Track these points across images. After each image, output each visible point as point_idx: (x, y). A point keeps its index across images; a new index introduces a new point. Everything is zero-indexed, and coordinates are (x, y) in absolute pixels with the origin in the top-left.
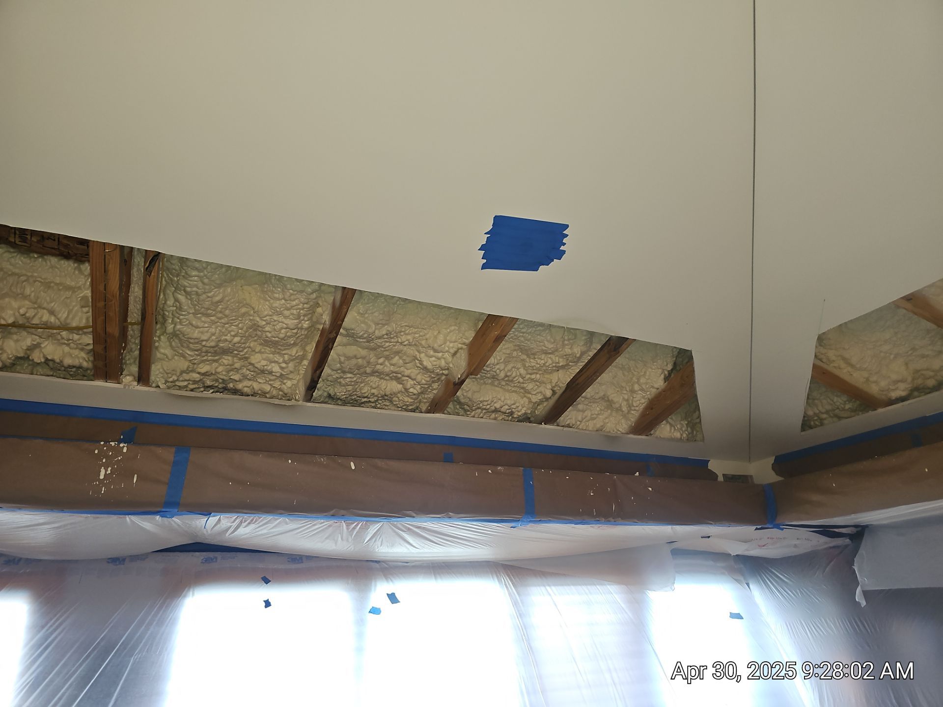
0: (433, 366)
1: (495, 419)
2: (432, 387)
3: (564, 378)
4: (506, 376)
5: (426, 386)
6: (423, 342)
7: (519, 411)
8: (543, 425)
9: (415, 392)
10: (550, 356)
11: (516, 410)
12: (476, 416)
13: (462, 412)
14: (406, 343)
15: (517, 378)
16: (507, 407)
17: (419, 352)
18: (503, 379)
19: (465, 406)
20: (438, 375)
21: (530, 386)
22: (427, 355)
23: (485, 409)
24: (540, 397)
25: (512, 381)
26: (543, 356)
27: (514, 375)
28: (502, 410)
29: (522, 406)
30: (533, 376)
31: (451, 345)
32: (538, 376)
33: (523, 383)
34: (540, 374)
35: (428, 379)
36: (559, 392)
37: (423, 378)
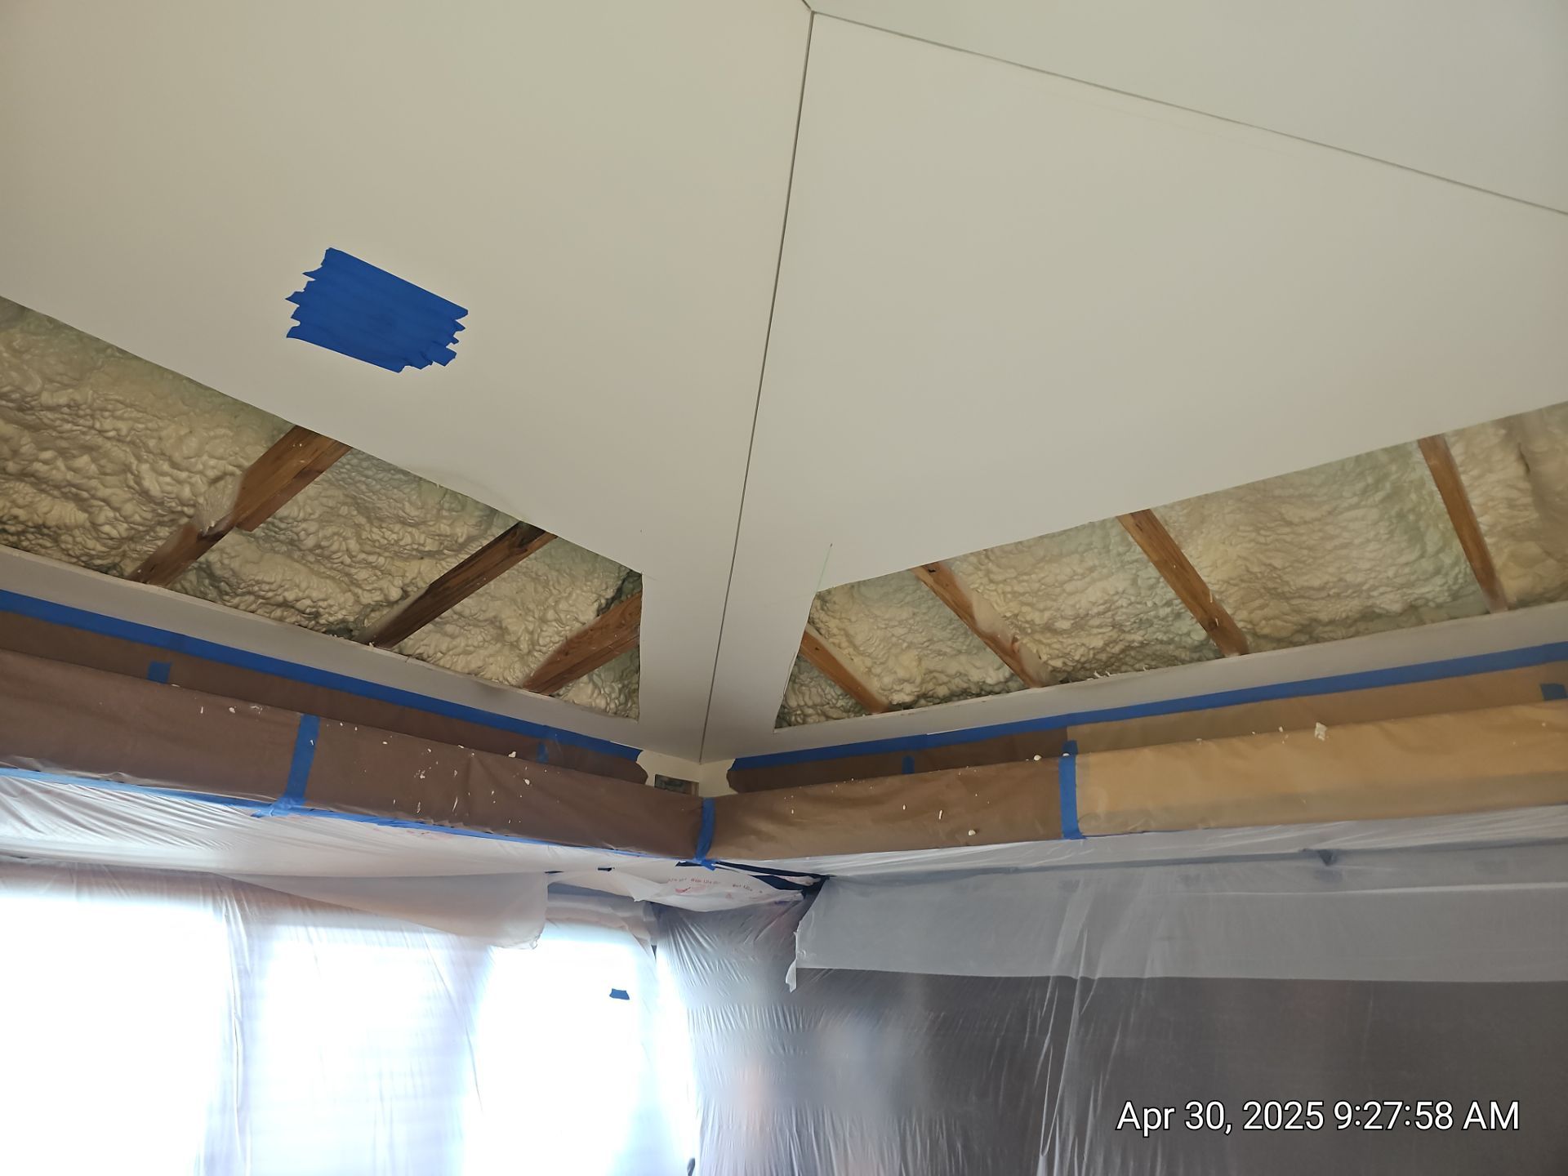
0: (163, 492)
1: (281, 619)
2: (155, 532)
3: (431, 572)
4: (318, 546)
5: (141, 528)
6: (152, 443)
7: (330, 615)
8: (371, 648)
9: (114, 533)
10: (410, 529)
11: (327, 610)
12: (242, 606)
13: (212, 593)
14: (112, 434)
15: (340, 554)
16: (308, 602)
17: (139, 459)
18: (311, 550)
19: (222, 584)
20: (173, 512)
21: (362, 575)
22: (154, 469)
23: (263, 598)
24: (378, 597)
25: (329, 558)
26: (397, 527)
27: (335, 547)
28: (299, 605)
29: (340, 605)
30: (372, 558)
31: (212, 462)
32: (381, 560)
33: (350, 566)
34: (386, 558)
35: (149, 516)
36: (415, 593)
37: (139, 513)
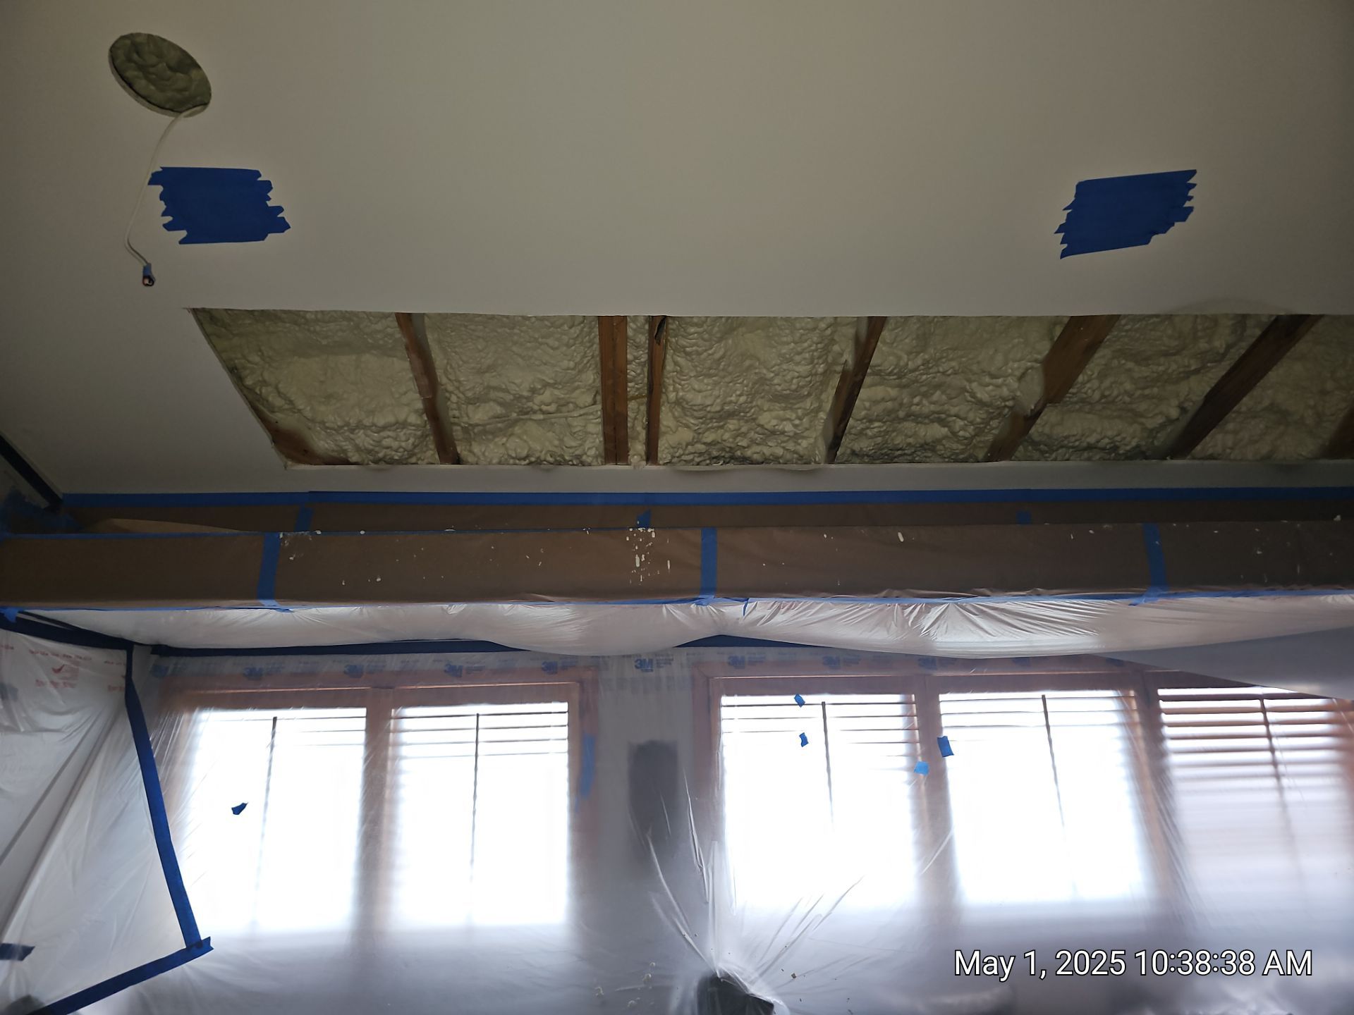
0: (990, 397)
1: (1089, 459)
2: (990, 425)
3: (1199, 388)
4: (1103, 396)
5: (982, 426)
6: (975, 368)
7: (1126, 445)
8: (1169, 462)
9: (967, 435)
10: (1174, 358)
11: (1122, 443)
12: (1059, 458)
13: (1036, 455)
14: (950, 372)
15: (1120, 398)
16: (1107, 440)
17: (970, 381)
18: (1098, 401)
19: (1042, 446)
20: (998, 408)
21: (1143, 406)
22: (981, 384)
23: (1073, 447)
24: (1160, 420)
25: (1113, 402)
26: (1162, 360)
27: (1115, 393)
28: (1100, 445)
29: (1131, 436)
30: (1147, 392)
31: (1016, 365)
32: (1155, 390)
33: (1130, 403)
34: (1158, 387)
35: (984, 416)
36: (1192, 408)
37: (978, 416)
